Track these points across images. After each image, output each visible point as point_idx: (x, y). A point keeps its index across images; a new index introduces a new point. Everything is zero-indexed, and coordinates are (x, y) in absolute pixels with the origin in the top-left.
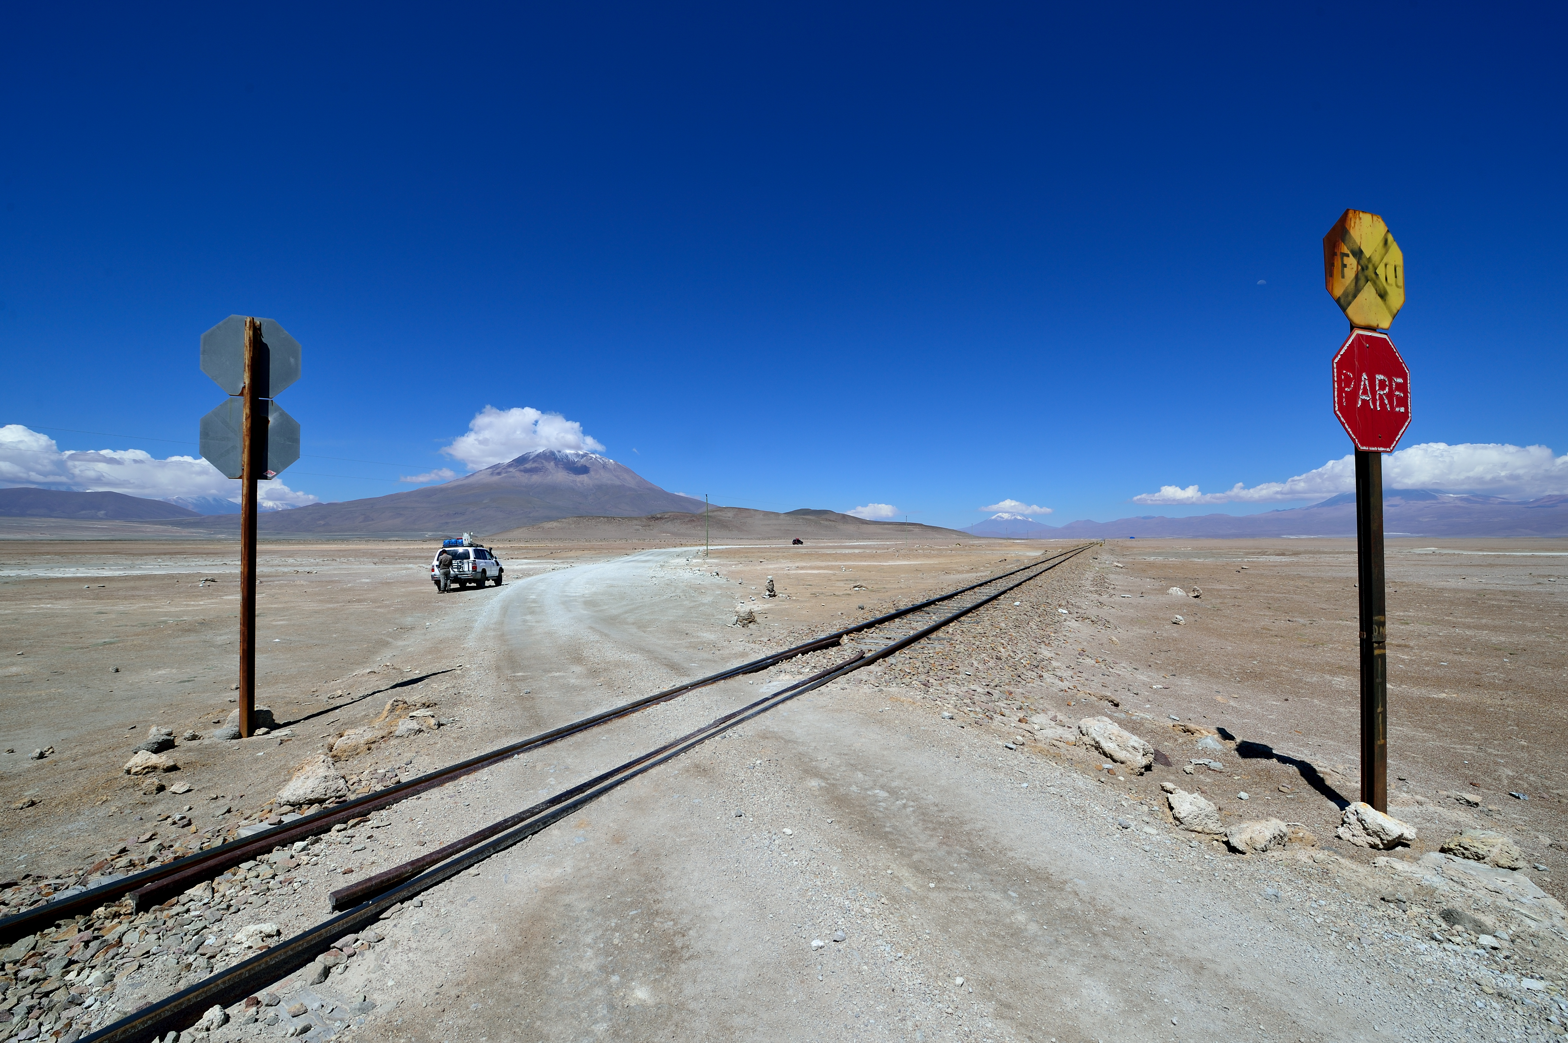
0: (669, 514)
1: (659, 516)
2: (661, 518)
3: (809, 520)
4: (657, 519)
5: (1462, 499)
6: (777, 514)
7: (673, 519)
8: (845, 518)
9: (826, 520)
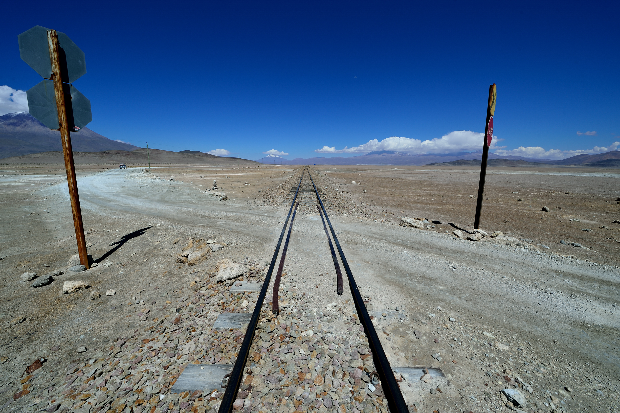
0: (114, 151)
1: (107, 152)
2: (109, 153)
3: (190, 155)
4: (107, 153)
5: (400, 154)
6: (174, 153)
7: (117, 153)
8: (206, 155)
9: (198, 156)
